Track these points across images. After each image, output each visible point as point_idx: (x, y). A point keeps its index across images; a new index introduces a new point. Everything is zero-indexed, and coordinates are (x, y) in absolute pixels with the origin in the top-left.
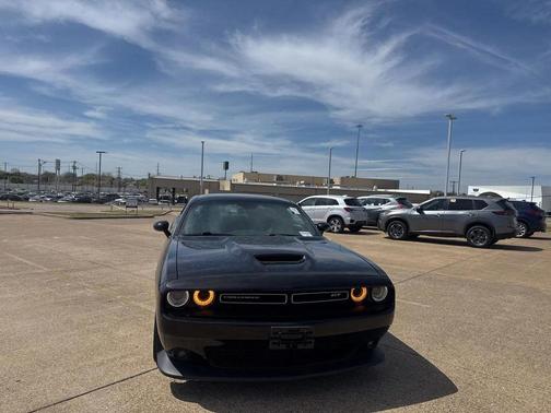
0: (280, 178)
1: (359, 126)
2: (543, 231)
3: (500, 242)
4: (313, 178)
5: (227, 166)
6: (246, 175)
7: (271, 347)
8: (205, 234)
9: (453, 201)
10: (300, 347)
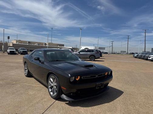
0: (29, 42)
1: (52, 29)
2: (102, 57)
3: (96, 60)
4: (40, 43)
5: (9, 38)
6: (17, 41)
7: (97, 88)
8: (56, 61)
9: (87, 50)
10: (101, 87)
